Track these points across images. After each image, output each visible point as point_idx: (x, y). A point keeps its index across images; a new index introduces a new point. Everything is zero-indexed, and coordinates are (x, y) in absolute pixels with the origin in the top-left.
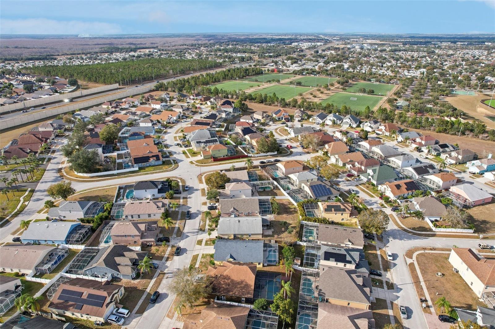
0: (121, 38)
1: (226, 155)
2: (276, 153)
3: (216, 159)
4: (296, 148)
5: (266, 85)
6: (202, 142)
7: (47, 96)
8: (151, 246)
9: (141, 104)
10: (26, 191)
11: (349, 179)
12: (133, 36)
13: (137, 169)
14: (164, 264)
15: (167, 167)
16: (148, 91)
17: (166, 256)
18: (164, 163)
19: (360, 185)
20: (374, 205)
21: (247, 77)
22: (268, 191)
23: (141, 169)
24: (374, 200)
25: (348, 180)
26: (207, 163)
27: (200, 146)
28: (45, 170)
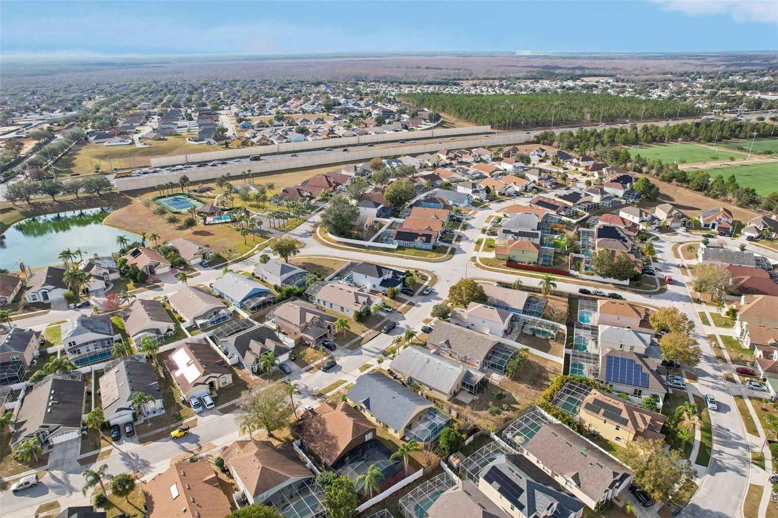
0: (573, 58)
1: (534, 263)
2: (627, 282)
3: (512, 264)
4: (683, 285)
5: (756, 160)
6: (513, 233)
7: (392, 132)
8: (309, 345)
9: (494, 160)
10: (268, 238)
11: (736, 377)
12: (596, 55)
13: (395, 247)
14: (301, 373)
15: (434, 254)
16: (524, 142)
17: (312, 365)
18: (435, 249)
19: (750, 398)
20: (737, 448)
21: (733, 140)
22: (540, 338)
23: (400, 248)
24: (749, 438)
25: (730, 379)
26: (495, 266)
27: (505, 238)
28: (305, 221)
